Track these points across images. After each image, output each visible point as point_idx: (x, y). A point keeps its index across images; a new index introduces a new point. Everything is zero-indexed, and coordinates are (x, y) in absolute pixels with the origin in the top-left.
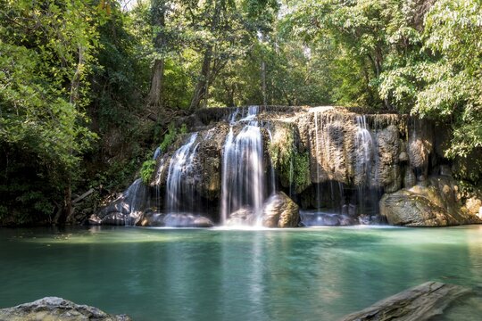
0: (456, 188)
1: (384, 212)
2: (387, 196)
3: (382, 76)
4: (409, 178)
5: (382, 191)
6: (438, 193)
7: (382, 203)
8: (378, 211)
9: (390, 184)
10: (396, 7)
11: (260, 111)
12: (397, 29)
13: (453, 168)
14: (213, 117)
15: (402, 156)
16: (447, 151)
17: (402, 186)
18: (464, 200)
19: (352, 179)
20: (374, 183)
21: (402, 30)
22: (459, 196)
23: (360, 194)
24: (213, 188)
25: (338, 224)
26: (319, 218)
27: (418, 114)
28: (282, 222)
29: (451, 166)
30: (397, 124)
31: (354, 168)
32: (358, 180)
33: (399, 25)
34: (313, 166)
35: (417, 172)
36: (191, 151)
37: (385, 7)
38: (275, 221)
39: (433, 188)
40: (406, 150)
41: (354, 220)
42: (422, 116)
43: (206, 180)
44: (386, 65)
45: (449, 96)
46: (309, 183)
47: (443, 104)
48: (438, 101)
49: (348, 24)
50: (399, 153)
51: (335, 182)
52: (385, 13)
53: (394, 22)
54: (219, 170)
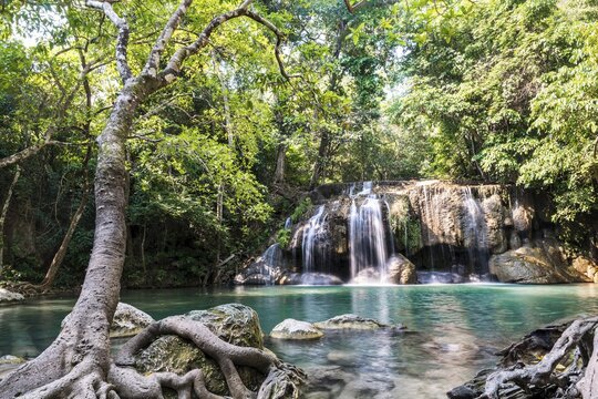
0: (561, 249)
1: (493, 270)
2: (495, 257)
3: (484, 152)
4: (515, 240)
5: (490, 252)
6: (544, 254)
7: (491, 263)
8: (488, 270)
9: (498, 246)
10: (496, 92)
11: (374, 185)
12: (498, 111)
13: (557, 231)
14: (332, 192)
15: (507, 222)
16: (554, 217)
17: (509, 248)
18: (570, 260)
19: (462, 242)
20: (482, 245)
21: (503, 111)
22: (565, 257)
23: (471, 255)
24: (340, 250)
25: (452, 282)
26: (434, 277)
27: (522, 185)
28: (403, 280)
29: (553, 230)
30: (500, 193)
31: (463, 232)
32: (467, 243)
33: (500, 108)
34: (425, 232)
35: (522, 235)
36: (321, 220)
37: (485, 93)
38: (397, 279)
39: (538, 250)
40: (510, 216)
41: (465, 279)
42: (527, 186)
43: (335, 244)
44: (487, 142)
45: (554, 168)
46: (421, 246)
47: (548, 175)
48: (543, 172)
49: (452, 109)
50: (504, 218)
51: (445, 244)
52: (487, 97)
53: (495, 105)
54: (346, 236)
